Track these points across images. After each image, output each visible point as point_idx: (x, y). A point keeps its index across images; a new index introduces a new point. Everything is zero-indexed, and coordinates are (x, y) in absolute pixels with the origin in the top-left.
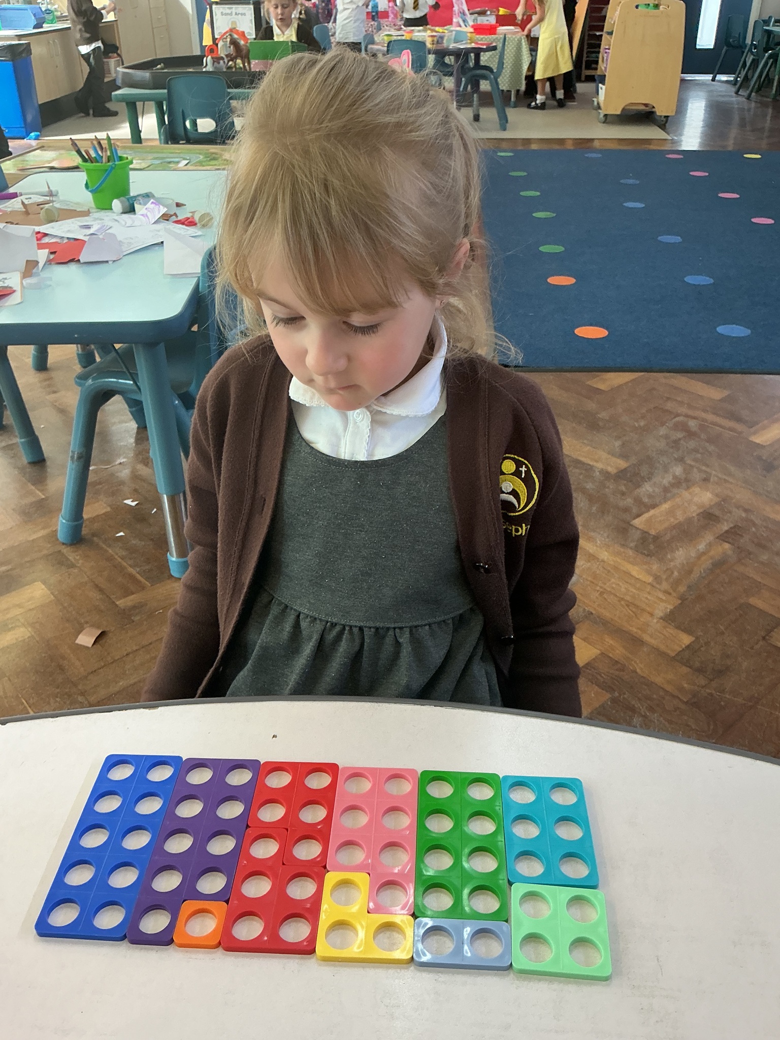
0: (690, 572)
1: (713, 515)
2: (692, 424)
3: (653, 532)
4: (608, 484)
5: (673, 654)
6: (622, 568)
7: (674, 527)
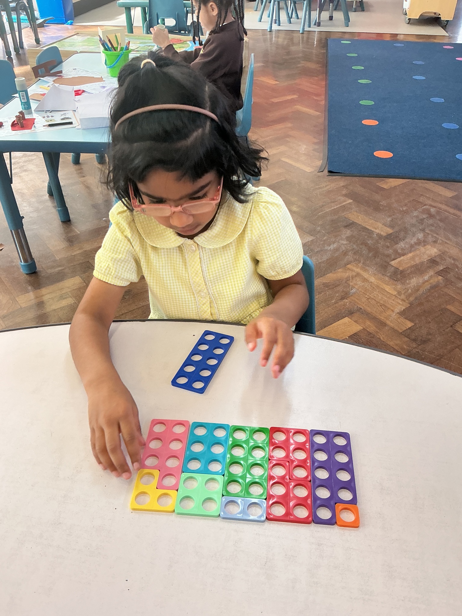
0: (418, 290)
1: (435, 261)
2: (433, 210)
3: (401, 269)
4: (380, 241)
5: (401, 331)
6: (381, 287)
7: (412, 267)
